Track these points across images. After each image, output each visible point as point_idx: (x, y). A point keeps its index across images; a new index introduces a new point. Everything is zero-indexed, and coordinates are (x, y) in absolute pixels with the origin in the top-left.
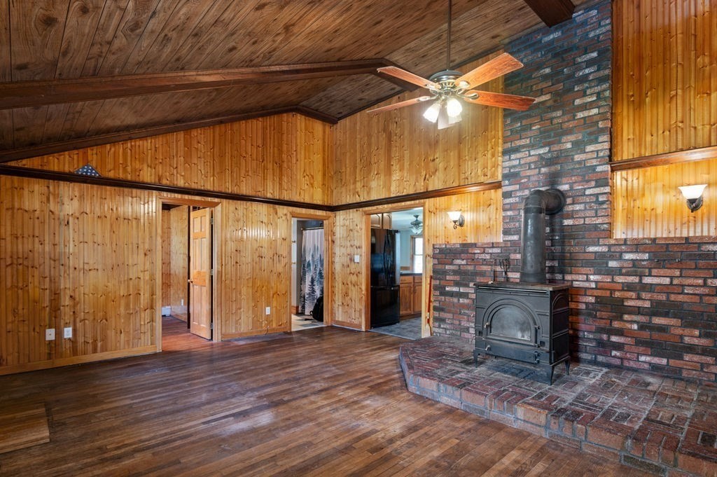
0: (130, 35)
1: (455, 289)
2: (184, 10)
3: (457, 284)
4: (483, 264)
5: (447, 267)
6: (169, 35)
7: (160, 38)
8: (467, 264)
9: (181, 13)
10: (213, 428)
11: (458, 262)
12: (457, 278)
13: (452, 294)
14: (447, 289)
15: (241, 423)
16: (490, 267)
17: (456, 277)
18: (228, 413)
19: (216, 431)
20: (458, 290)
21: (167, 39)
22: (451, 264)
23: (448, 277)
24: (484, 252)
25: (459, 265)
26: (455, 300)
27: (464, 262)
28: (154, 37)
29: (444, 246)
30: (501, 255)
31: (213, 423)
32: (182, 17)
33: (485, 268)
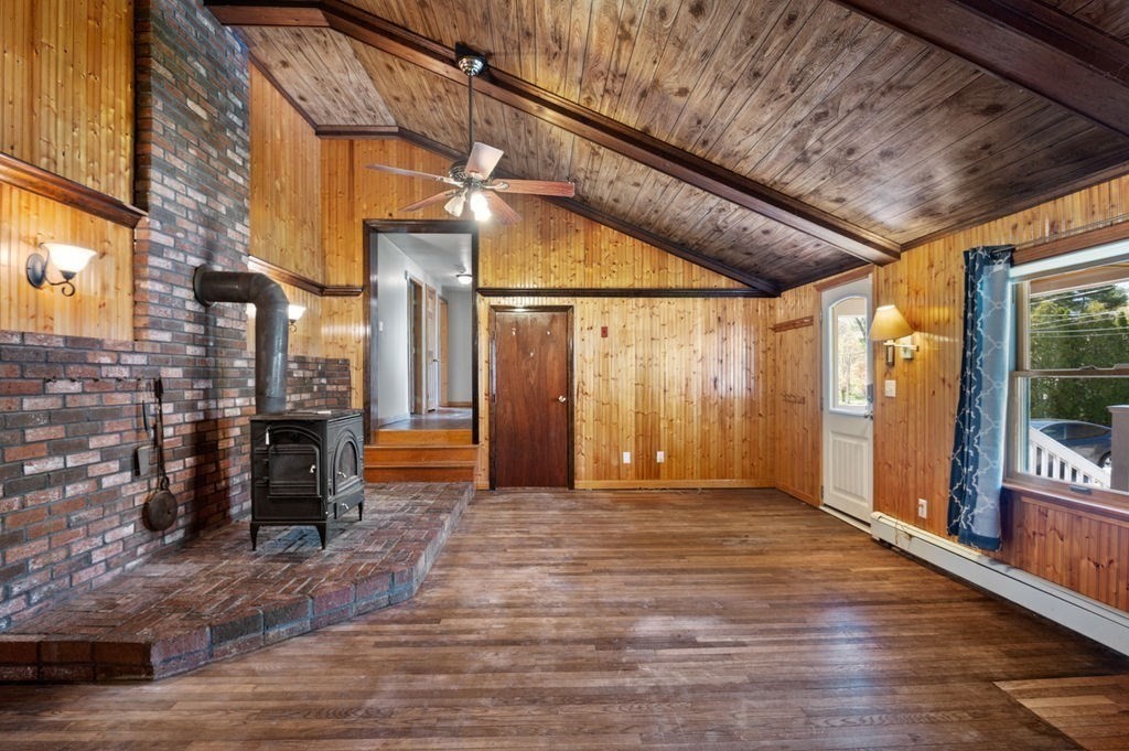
0: (832, 108)
1: (54, 464)
2: (766, 118)
3: (57, 448)
4: (117, 391)
5: (28, 404)
6: (789, 91)
7: (802, 87)
8: (84, 392)
9: (769, 116)
10: (730, 633)
11: (62, 386)
12: (57, 432)
13: (46, 481)
14: (28, 470)
15: (689, 628)
16: (129, 395)
17: (53, 430)
18: (704, 651)
19: (726, 626)
20: (61, 465)
21: (794, 83)
22: (42, 393)
23: (30, 435)
24: (118, 363)
25: (64, 396)
26: (53, 495)
27: (76, 387)
28: (807, 94)
29: (16, 340)
30: (147, 369)
31: (729, 640)
32: (769, 110)
33: (122, 399)
